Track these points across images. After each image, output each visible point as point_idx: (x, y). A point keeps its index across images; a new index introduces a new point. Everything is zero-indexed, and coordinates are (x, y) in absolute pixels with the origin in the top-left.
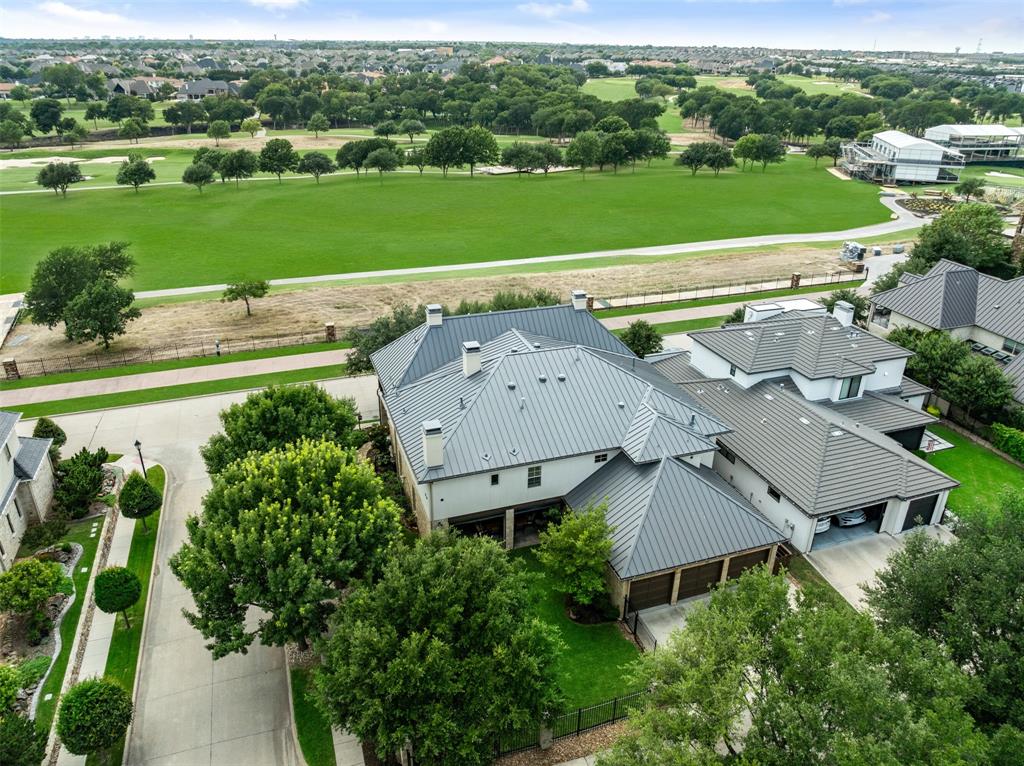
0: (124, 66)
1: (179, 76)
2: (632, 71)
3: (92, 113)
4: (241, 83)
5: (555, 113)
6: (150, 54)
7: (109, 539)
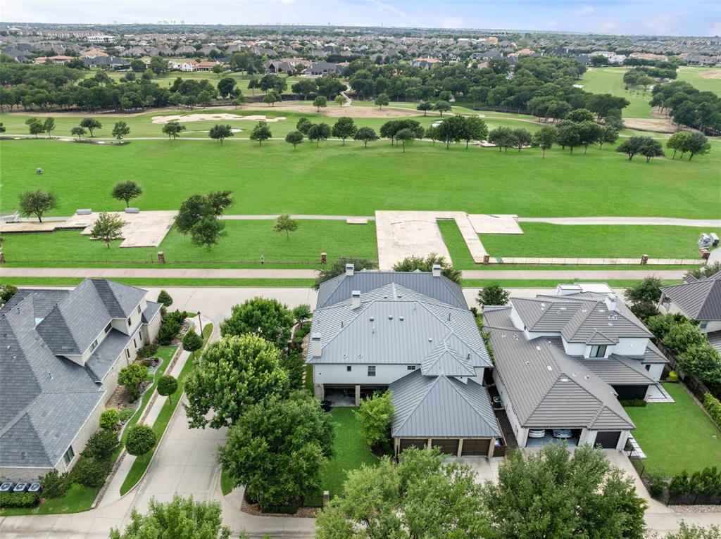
0: (280, 50)
1: (310, 58)
2: (627, 63)
3: (253, 85)
4: (346, 64)
5: (543, 102)
6: (298, 39)
7: (177, 359)
